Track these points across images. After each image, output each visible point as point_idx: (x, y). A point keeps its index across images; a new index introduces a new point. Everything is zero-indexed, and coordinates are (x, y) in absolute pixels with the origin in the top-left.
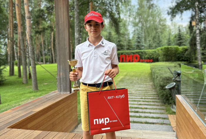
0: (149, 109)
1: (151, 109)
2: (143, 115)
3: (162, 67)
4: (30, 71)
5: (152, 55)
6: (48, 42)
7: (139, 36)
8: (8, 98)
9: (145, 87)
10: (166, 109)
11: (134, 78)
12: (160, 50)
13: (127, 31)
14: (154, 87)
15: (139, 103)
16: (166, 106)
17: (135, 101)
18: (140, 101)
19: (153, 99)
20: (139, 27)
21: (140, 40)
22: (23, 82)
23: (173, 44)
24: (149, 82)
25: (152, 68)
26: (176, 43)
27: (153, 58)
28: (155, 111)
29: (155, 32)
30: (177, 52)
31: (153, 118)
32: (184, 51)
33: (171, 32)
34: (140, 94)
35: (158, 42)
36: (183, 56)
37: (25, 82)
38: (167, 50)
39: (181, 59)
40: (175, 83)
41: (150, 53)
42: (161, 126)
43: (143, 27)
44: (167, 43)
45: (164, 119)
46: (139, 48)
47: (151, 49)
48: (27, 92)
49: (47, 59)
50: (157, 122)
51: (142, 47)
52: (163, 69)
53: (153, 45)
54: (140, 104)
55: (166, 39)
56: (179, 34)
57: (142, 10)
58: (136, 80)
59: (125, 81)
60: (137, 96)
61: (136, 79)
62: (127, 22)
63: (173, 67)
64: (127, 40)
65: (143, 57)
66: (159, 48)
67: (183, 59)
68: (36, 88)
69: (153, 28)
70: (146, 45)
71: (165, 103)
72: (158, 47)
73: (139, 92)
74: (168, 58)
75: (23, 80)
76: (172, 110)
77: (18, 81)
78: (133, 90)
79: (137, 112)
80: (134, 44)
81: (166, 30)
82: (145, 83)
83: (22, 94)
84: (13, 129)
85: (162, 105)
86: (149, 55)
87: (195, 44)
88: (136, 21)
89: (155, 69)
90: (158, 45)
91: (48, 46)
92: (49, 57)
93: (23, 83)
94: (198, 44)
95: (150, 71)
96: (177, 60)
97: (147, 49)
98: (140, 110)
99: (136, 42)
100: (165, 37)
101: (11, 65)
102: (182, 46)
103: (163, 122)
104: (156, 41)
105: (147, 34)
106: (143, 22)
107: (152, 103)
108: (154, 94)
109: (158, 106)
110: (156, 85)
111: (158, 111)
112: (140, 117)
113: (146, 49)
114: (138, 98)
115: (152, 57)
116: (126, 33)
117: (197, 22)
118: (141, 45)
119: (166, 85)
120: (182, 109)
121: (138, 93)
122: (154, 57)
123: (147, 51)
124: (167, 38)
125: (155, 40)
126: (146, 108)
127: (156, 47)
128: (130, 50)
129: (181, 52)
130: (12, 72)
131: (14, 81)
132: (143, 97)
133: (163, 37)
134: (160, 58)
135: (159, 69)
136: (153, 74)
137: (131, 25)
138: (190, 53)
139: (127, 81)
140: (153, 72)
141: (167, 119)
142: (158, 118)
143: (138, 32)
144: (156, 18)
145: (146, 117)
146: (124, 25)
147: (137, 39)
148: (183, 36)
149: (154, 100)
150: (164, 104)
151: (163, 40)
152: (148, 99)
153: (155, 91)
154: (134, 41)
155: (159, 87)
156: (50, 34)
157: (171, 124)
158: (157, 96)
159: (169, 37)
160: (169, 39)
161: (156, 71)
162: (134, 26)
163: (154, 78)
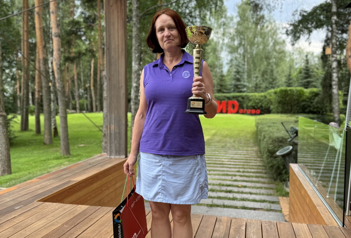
0: (249, 187)
1: (253, 188)
2: (238, 196)
3: (274, 122)
4: (55, 124)
5: (260, 102)
6: (84, 76)
7: (238, 69)
8: (22, 166)
9: (245, 155)
10: (276, 189)
11: (228, 139)
12: (273, 94)
13: (220, 60)
14: (259, 154)
15: (234, 178)
16: (277, 185)
17: (227, 175)
18: (235, 175)
19: (257, 172)
20: (240, 54)
21: (241, 76)
22: (45, 142)
23: (296, 84)
24: (252, 147)
25: (258, 123)
26: (300, 83)
27: (261, 106)
28: (258, 191)
29: (265, 63)
30: (302, 99)
31: (254, 201)
32: (313, 96)
33: (295, 64)
34: (236, 165)
35: (271, 80)
36: (311, 105)
37: (47, 142)
38: (284, 94)
39: (307, 110)
40: (291, 148)
41: (257, 99)
42: (266, 213)
43: (246, 54)
44: (286, 82)
45: (273, 202)
46: (238, 90)
47: (258, 93)
48: (52, 158)
49: (83, 105)
50: (260, 207)
51: (242, 88)
52: (275, 124)
53: (261, 86)
54: (236, 181)
55: (285, 76)
56: (307, 67)
57: (245, 24)
58: (231, 143)
59: (213, 144)
60: (231, 168)
61: (232, 141)
62: (218, 46)
63: (292, 122)
64: (218, 75)
65: (245, 105)
66: (273, 90)
67: (312, 109)
68: (67, 151)
69: (263, 56)
70: (250, 86)
71: (275, 180)
72: (270, 89)
73: (235, 162)
74: (286, 108)
75: (45, 137)
76: (285, 190)
77: (36, 140)
78: (225, 159)
79: (230, 192)
80: (230, 82)
81: (286, 61)
82: (245, 148)
83: (45, 160)
84: (46, 203)
85: (270, 182)
86: (255, 102)
87: (331, 86)
88: (234, 45)
89: (263, 124)
90: (271, 85)
91: (85, 82)
92: (86, 102)
93: (45, 144)
94: (335, 85)
95: (255, 129)
96: (301, 111)
97: (252, 92)
98: (236, 189)
99: (234, 79)
100: (283, 72)
101: (24, 113)
102: (311, 87)
103: (271, 207)
104: (266, 79)
105: (252, 65)
106: (246, 46)
107: (254, 179)
108: (260, 166)
109: (264, 183)
110: (262, 150)
111: (263, 191)
112: (234, 199)
113: (249, 92)
114: (232, 171)
115: (259, 105)
116: (216, 63)
117: (333, 49)
118: (241, 85)
119: (278, 150)
120: (297, 183)
121: (232, 163)
122: (263, 105)
123: (252, 96)
124: (287, 73)
125: (266, 76)
126: (245, 187)
127: (267, 88)
128: (224, 92)
129: (308, 98)
130: (25, 125)
131: (29, 140)
132: (241, 170)
133: (280, 72)
134: (272, 107)
135: (269, 124)
136: (259, 132)
137: (225, 51)
138: (323, 100)
139: (216, 144)
140: (259, 129)
141: (278, 203)
142: (264, 201)
143: (237, 63)
144: (268, 40)
145: (243, 200)
146: (215, 50)
147: (235, 74)
148: (312, 72)
149: (258, 175)
150: (273, 181)
151: (278, 77)
152: (248, 172)
153: (261, 161)
154: (229, 77)
155: (266, 153)
156: (89, 62)
157: (283, 210)
158: (264, 168)
159: (290, 72)
160: (290, 75)
161: (264, 128)
162: (231, 52)
163: (260, 140)
